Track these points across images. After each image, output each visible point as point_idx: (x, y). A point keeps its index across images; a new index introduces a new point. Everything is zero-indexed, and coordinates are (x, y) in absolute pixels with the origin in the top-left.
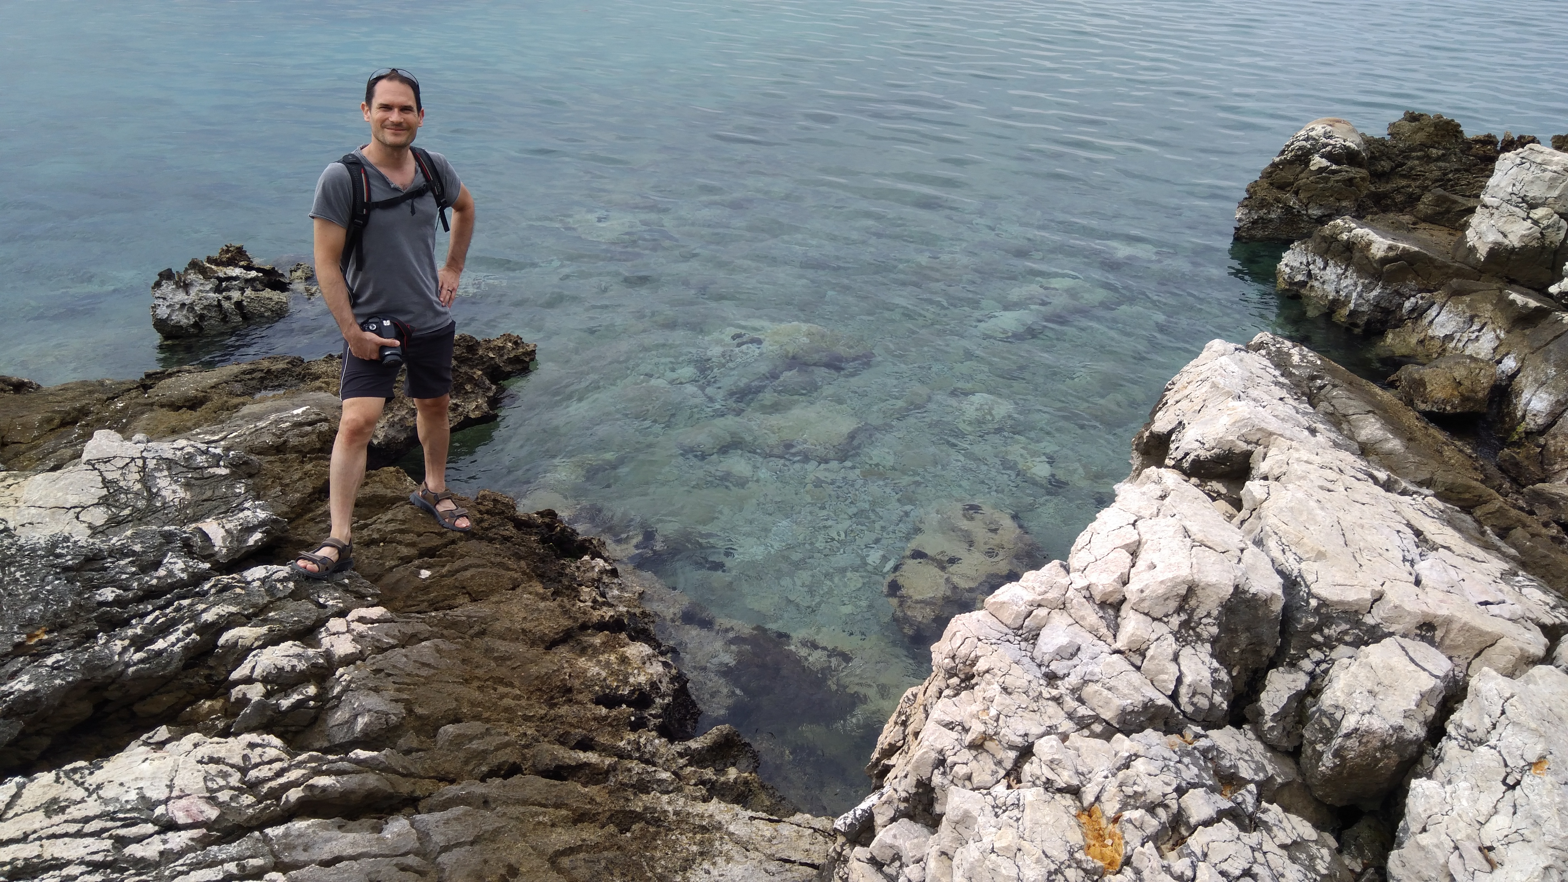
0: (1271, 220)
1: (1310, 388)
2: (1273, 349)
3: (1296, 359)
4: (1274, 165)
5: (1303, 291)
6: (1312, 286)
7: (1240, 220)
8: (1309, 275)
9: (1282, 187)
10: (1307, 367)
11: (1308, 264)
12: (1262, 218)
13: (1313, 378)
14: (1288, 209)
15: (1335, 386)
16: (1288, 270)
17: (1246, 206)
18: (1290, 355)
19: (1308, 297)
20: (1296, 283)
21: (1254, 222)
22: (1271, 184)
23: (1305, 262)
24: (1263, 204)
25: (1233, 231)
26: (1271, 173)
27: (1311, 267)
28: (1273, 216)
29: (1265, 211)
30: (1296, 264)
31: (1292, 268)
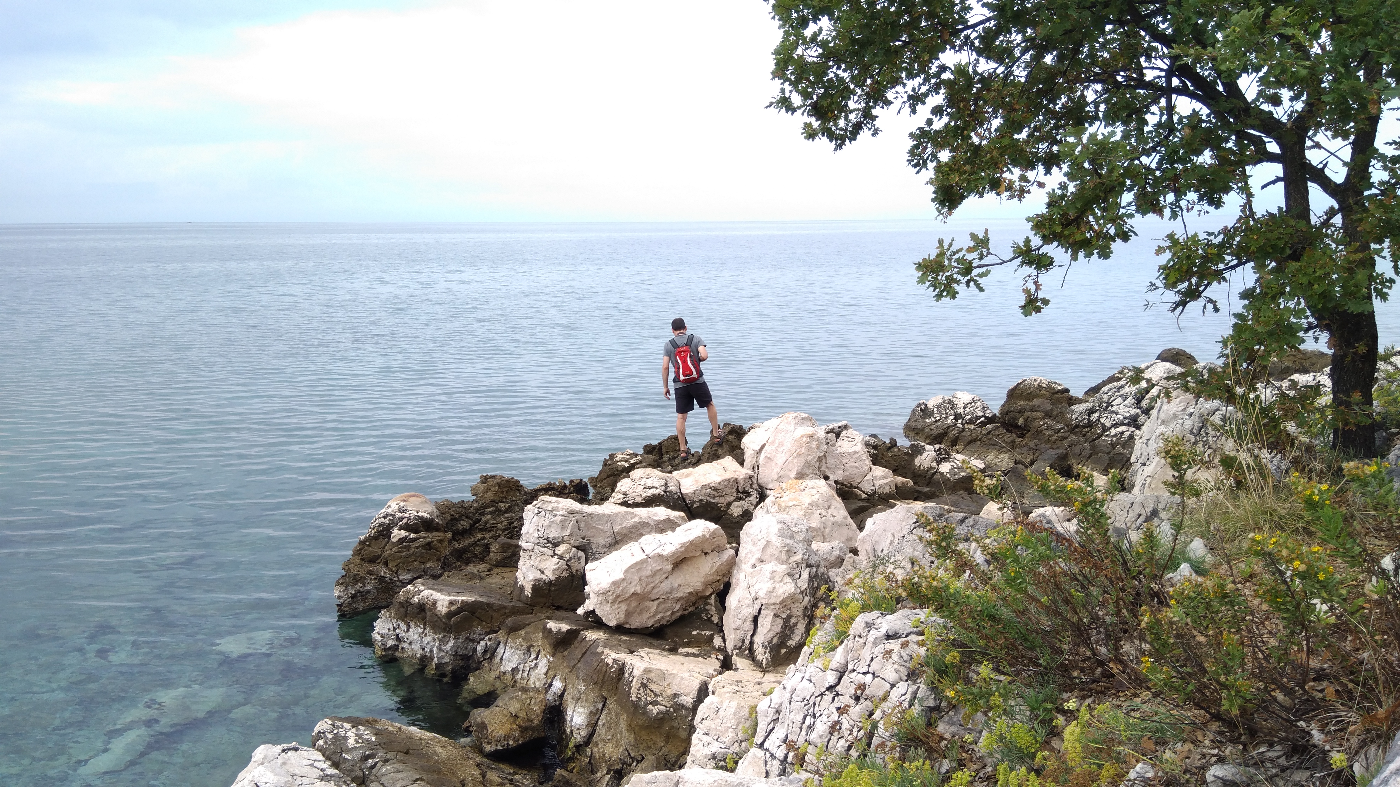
0: (368, 592)
1: (362, 770)
2: (330, 736)
3: (351, 742)
4: (362, 543)
5: (397, 654)
6: (403, 648)
7: (339, 597)
8: (398, 638)
9: (373, 560)
10: (362, 747)
11: (394, 629)
12: (359, 592)
13: (366, 758)
14: (381, 579)
15: (386, 761)
16: (378, 638)
17: (342, 584)
18: (346, 738)
19: (402, 658)
20: (390, 648)
21: (353, 597)
22: (363, 560)
23: (392, 628)
24: (356, 579)
25: (337, 609)
26: (361, 550)
27: (397, 631)
28: (369, 588)
29: (360, 585)
30: (385, 631)
31: (382, 636)
